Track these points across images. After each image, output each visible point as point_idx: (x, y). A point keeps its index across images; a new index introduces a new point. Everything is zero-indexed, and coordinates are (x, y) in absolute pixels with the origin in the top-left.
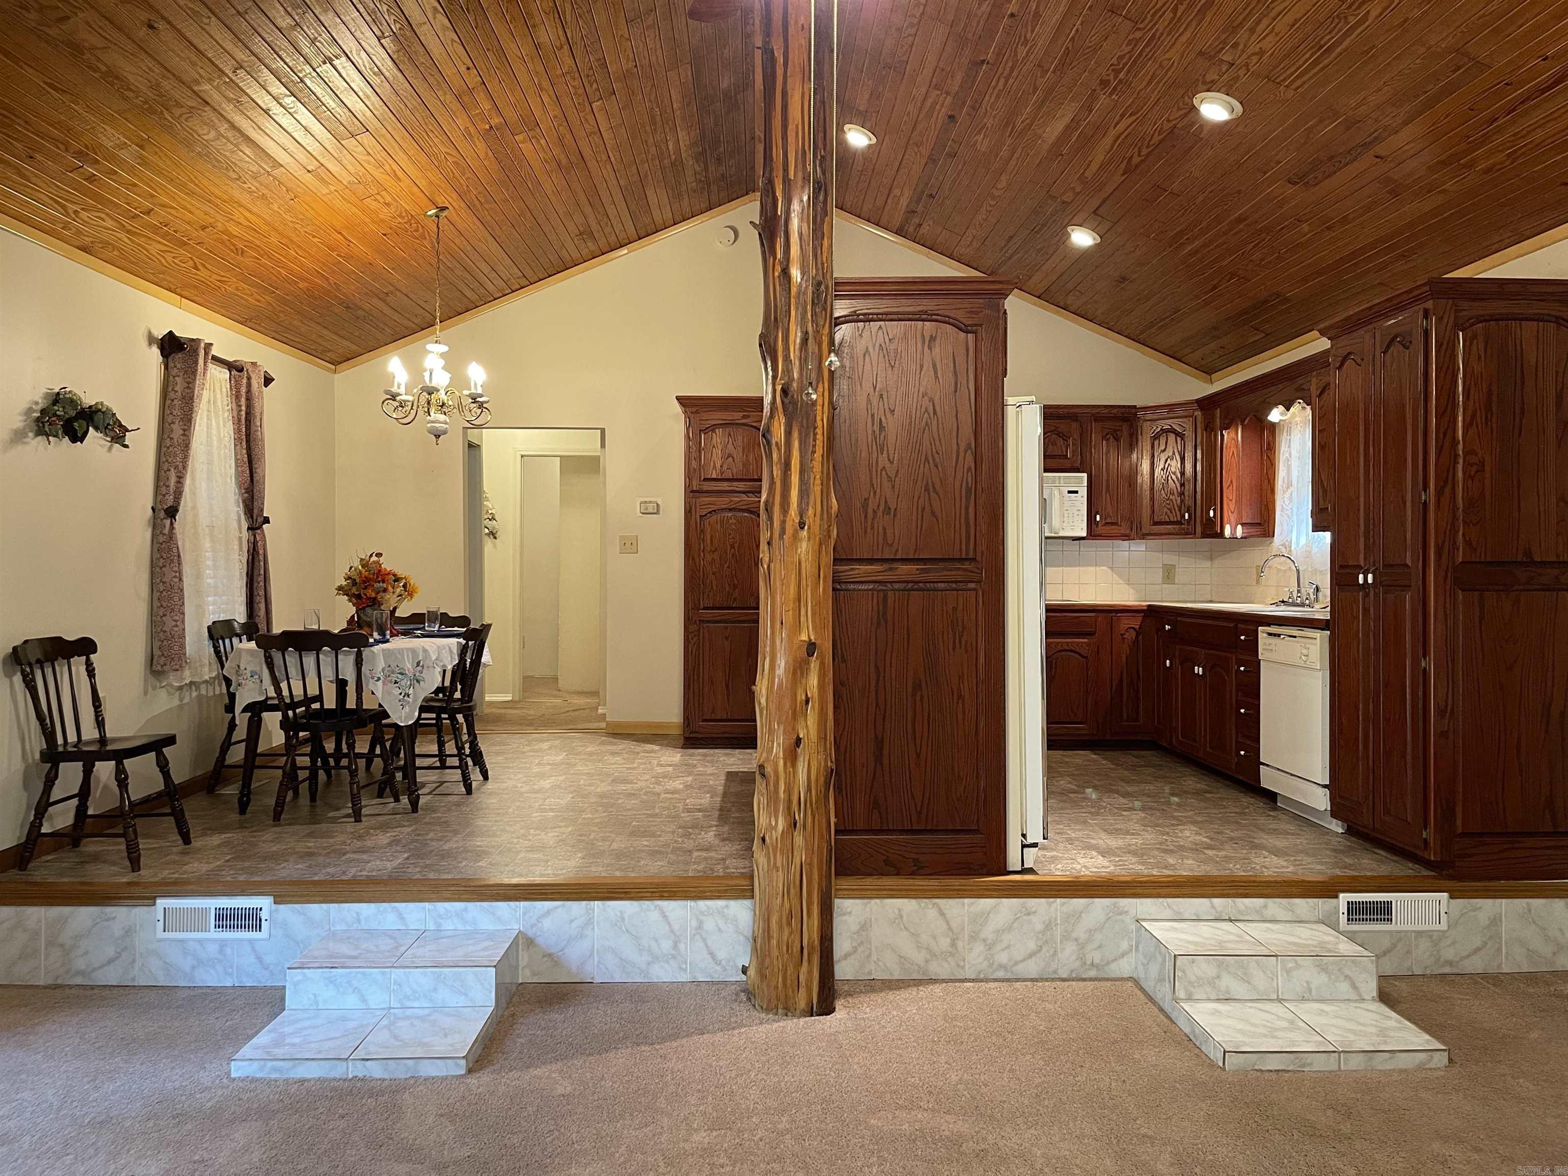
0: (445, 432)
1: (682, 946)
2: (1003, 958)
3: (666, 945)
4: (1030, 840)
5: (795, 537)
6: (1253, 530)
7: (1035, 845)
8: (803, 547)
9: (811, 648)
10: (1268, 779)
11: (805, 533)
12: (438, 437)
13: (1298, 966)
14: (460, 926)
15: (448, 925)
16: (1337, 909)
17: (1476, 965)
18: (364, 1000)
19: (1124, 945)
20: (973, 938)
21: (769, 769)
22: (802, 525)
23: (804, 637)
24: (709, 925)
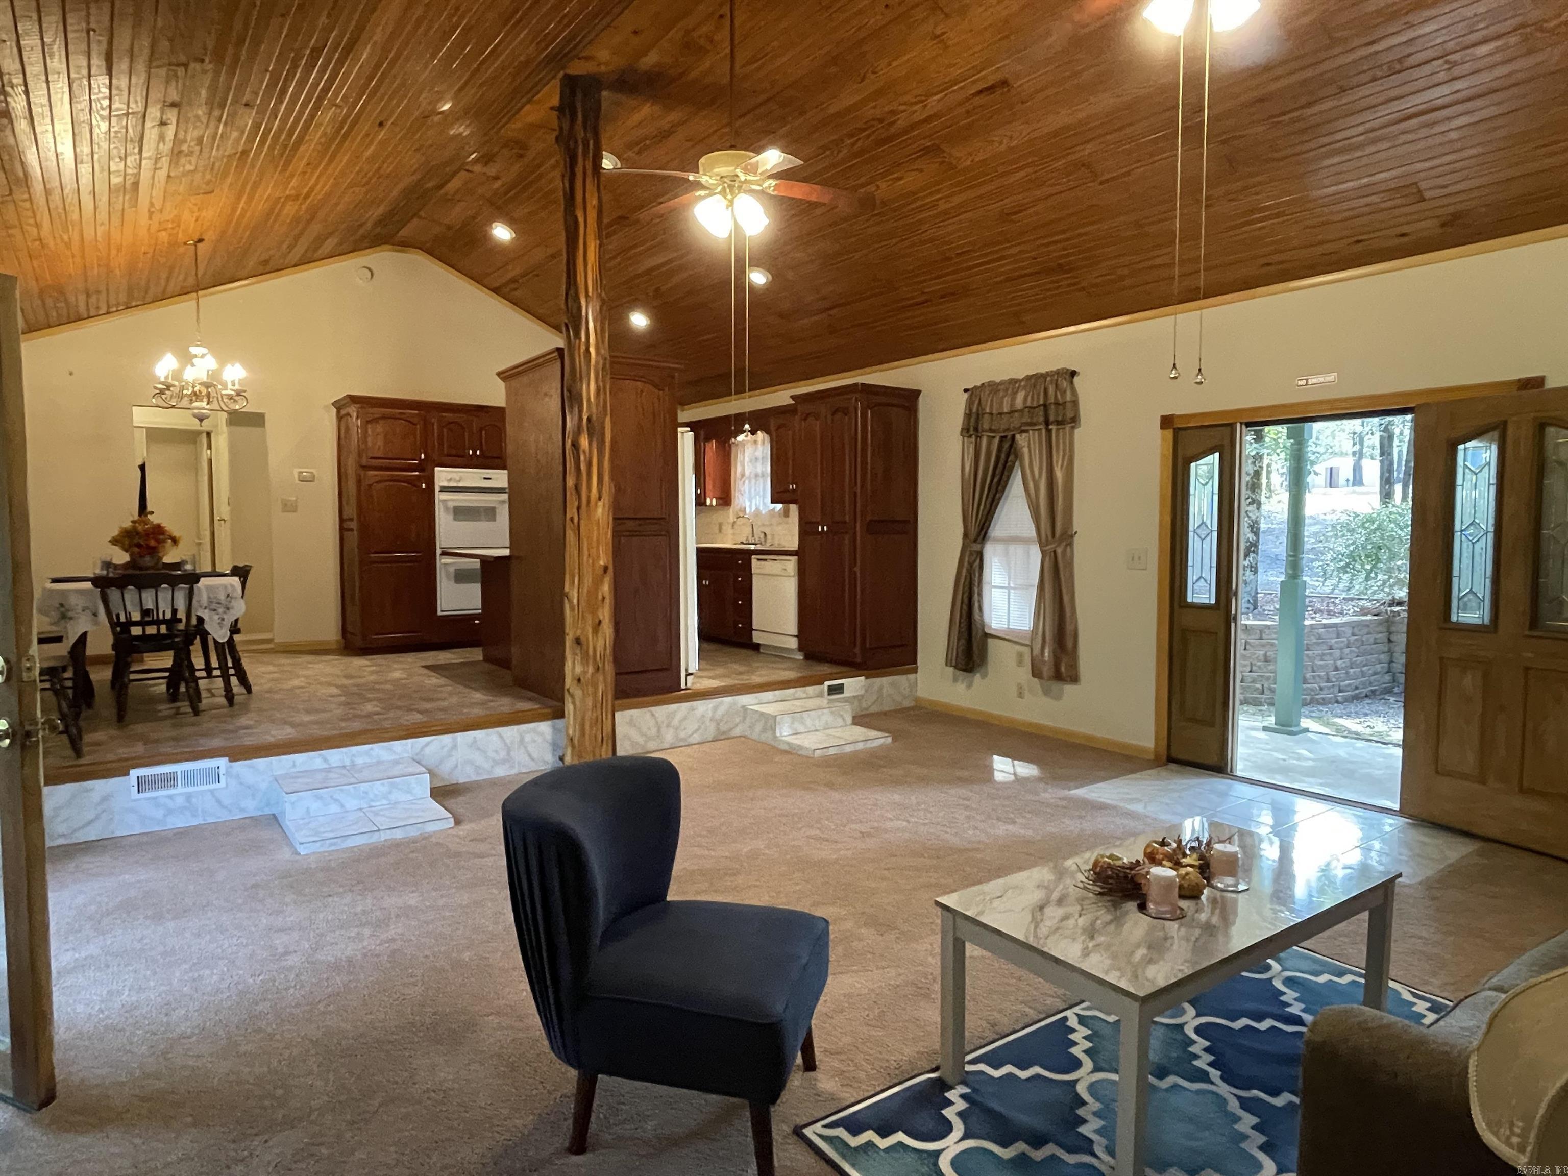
0: (207, 417)
1: (512, 753)
2: (682, 735)
3: (503, 754)
4: (690, 672)
5: (596, 504)
6: (721, 502)
7: (691, 674)
8: (600, 511)
9: (606, 569)
10: (757, 638)
11: (600, 504)
12: (201, 420)
13: (823, 714)
14: (368, 761)
15: (360, 761)
16: (823, 690)
17: (874, 709)
18: (342, 806)
19: (737, 720)
20: (668, 726)
21: (583, 639)
22: (600, 499)
23: (602, 563)
24: (527, 738)
